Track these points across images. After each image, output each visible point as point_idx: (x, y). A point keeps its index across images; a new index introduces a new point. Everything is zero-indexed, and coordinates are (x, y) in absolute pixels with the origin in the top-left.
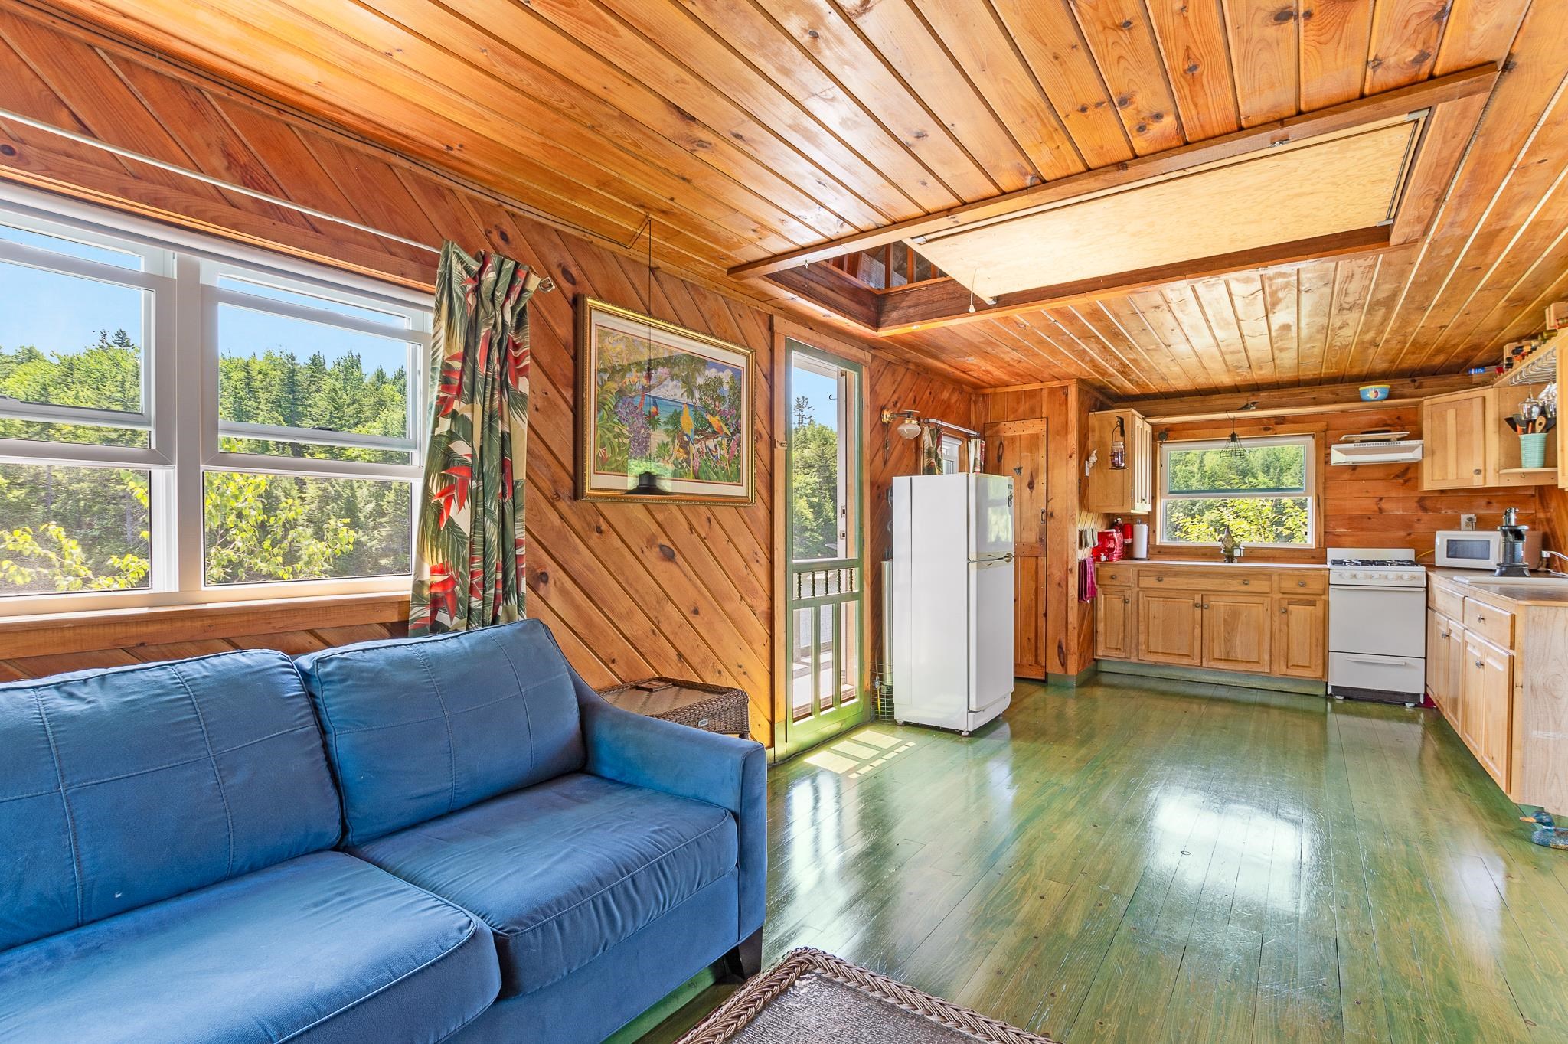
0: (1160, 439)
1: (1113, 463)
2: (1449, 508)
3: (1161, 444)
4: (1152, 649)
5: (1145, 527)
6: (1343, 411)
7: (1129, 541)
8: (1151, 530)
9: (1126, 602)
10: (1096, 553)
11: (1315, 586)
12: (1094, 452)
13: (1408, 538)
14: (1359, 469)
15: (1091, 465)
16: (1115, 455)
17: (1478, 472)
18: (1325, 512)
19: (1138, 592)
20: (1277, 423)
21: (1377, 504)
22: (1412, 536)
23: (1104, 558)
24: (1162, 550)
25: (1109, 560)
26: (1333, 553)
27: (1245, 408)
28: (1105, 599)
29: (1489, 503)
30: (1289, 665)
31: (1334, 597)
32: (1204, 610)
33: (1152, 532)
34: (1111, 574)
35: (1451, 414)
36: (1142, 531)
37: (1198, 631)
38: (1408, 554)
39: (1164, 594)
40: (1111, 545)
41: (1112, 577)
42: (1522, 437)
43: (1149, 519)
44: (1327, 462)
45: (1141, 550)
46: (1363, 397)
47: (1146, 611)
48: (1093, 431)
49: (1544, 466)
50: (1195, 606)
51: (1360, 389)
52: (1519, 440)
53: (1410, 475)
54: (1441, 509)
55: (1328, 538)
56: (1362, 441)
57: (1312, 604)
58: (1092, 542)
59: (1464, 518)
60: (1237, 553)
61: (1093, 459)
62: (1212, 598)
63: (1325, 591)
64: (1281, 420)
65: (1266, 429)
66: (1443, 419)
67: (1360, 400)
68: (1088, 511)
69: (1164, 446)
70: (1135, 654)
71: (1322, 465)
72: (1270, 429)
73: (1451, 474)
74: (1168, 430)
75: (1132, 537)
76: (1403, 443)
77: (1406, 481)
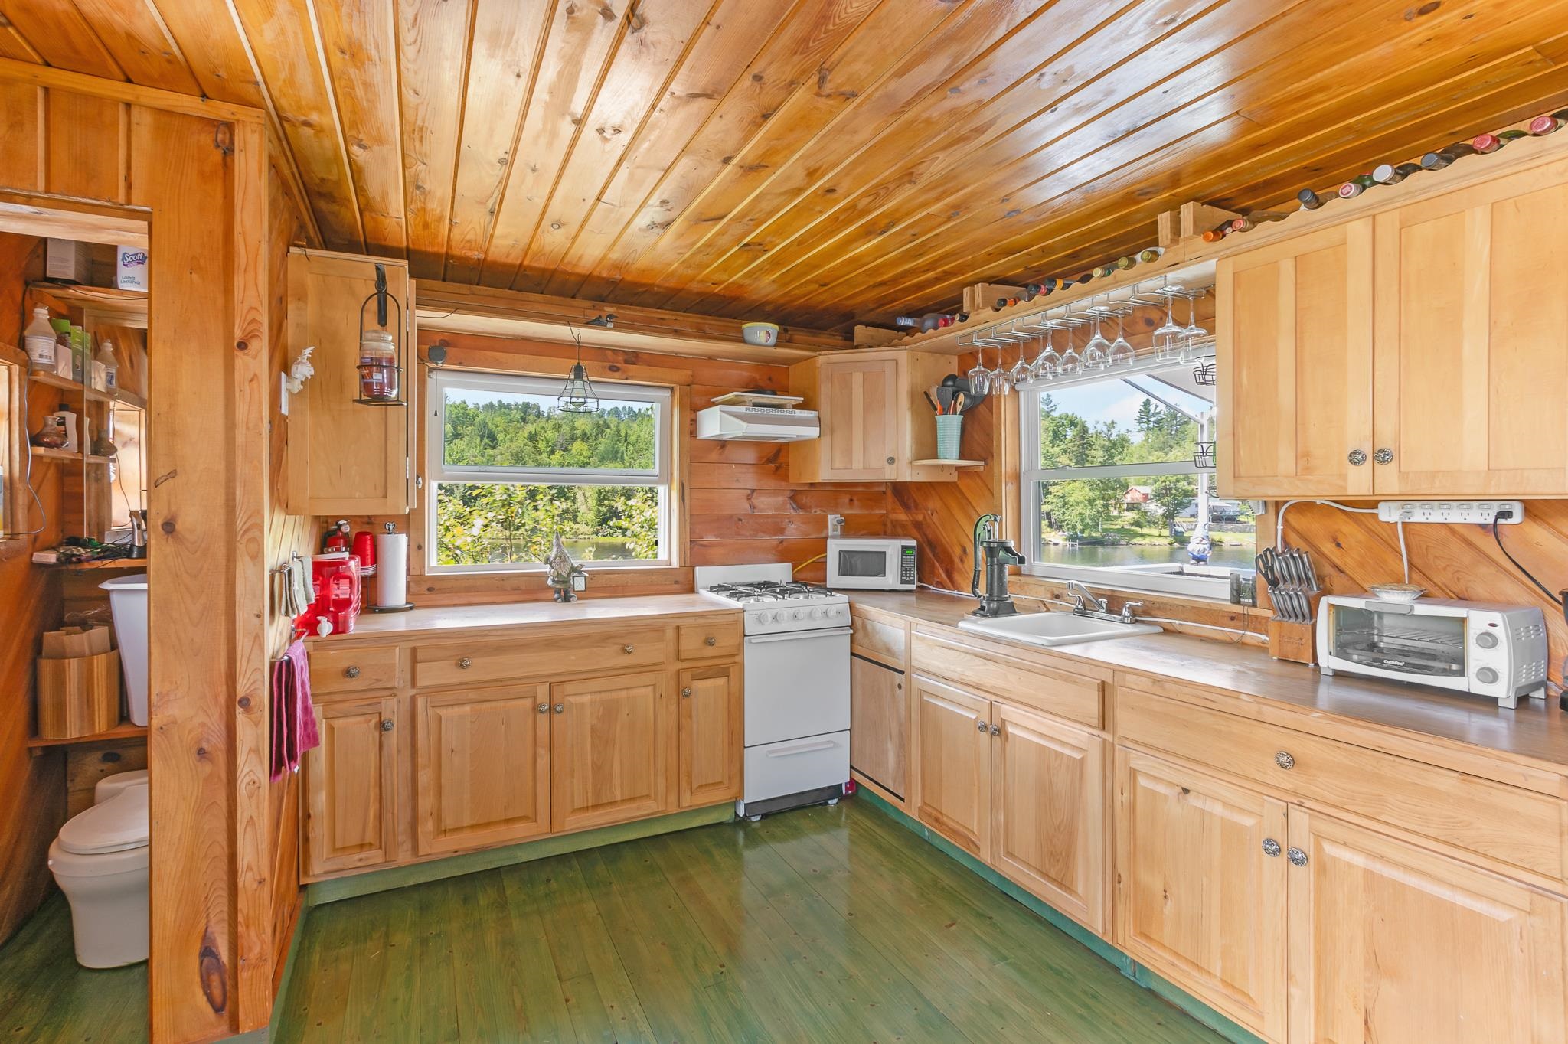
0: (431, 360)
1: (367, 387)
2: (817, 506)
3: (431, 370)
4: (449, 822)
5: (403, 539)
6: (710, 358)
7: (369, 571)
8: (414, 546)
9: (382, 727)
10: (308, 625)
11: (725, 643)
12: (308, 351)
13: (780, 548)
14: (728, 448)
15: (297, 387)
16: (369, 365)
17: (891, 460)
18: (690, 511)
19: (413, 700)
20: (626, 362)
21: (749, 499)
22: (785, 544)
23: (326, 627)
24: (437, 586)
25: (339, 628)
26: (705, 575)
27: (597, 323)
28: (331, 729)
29: (851, 500)
30: (695, 786)
31: (752, 657)
32: (556, 717)
33: (417, 549)
34: (345, 664)
35: (857, 379)
36: (396, 547)
37: (543, 762)
38: (781, 572)
39: (472, 695)
40: (341, 590)
41: (348, 673)
42: (940, 418)
43: (411, 523)
44: (693, 433)
45: (396, 591)
46: (747, 337)
47: (433, 738)
48: (302, 297)
49: (960, 459)
50: (536, 709)
51: (744, 326)
52: (935, 422)
53: (781, 460)
54: (810, 507)
55: (696, 553)
56: (755, 405)
57: (724, 672)
58: (304, 593)
59: (832, 519)
60: (579, 584)
61: (303, 370)
62: (570, 688)
63: (740, 647)
64: (634, 357)
65: (614, 369)
66: (847, 385)
67: (743, 341)
68: (287, 509)
69: (434, 375)
70: (408, 845)
71: (687, 438)
72: (618, 369)
73: (857, 464)
74: (445, 343)
75: (375, 561)
76: (798, 413)
77: (778, 468)
